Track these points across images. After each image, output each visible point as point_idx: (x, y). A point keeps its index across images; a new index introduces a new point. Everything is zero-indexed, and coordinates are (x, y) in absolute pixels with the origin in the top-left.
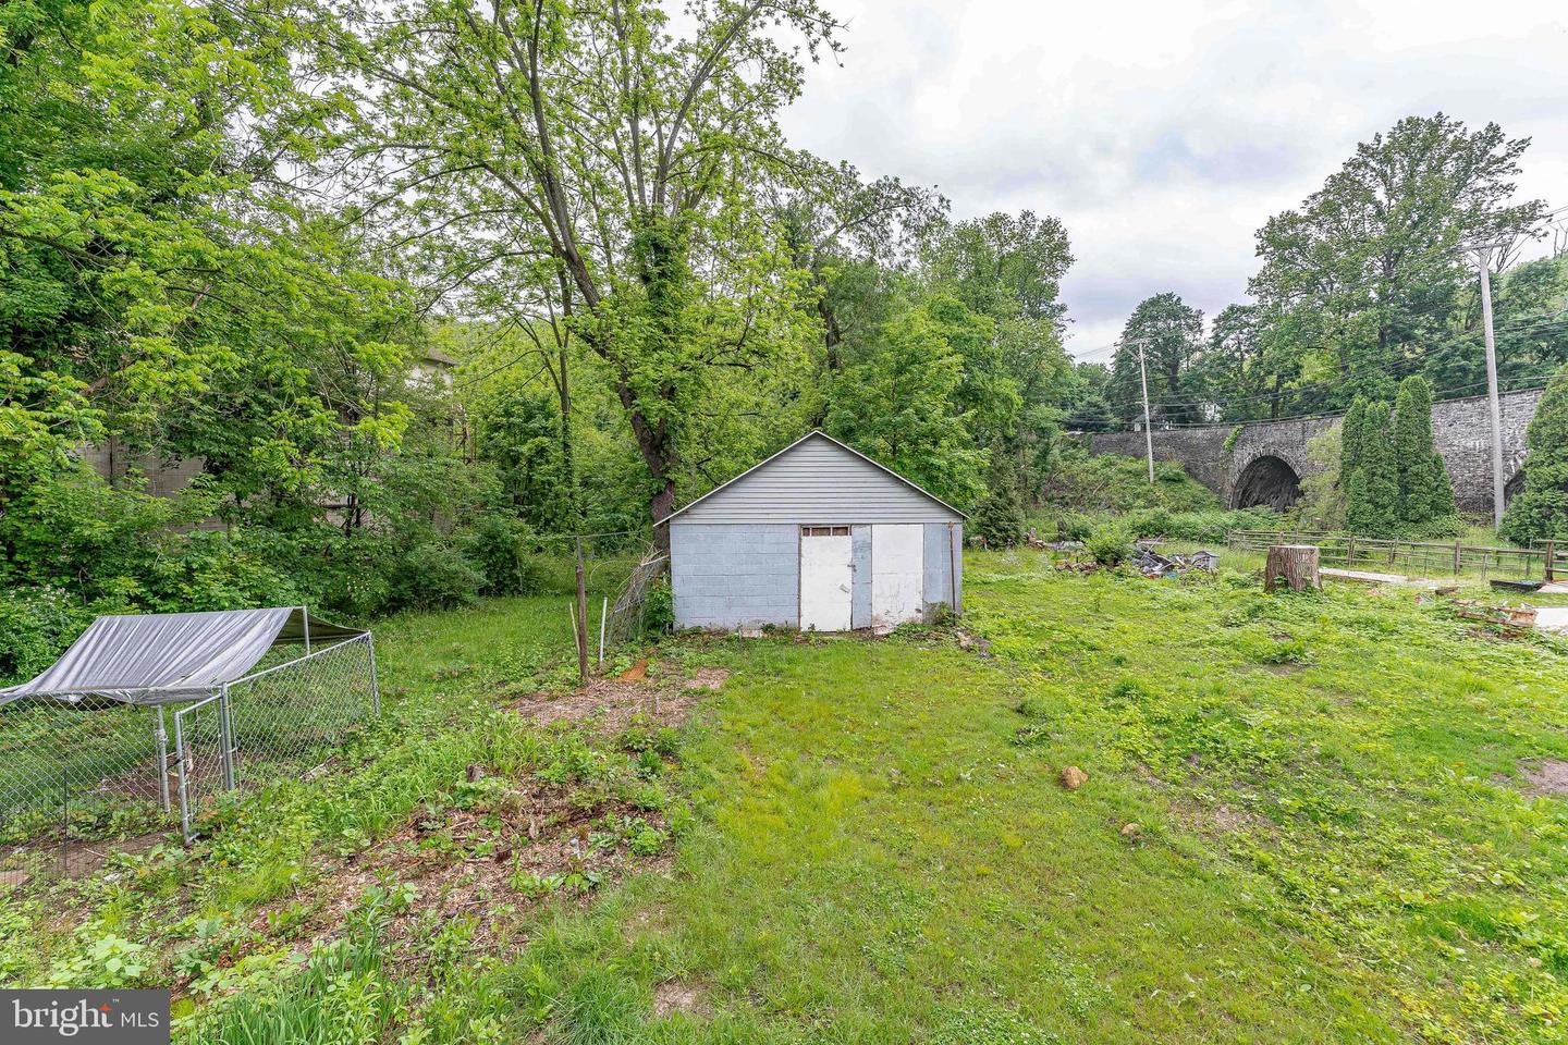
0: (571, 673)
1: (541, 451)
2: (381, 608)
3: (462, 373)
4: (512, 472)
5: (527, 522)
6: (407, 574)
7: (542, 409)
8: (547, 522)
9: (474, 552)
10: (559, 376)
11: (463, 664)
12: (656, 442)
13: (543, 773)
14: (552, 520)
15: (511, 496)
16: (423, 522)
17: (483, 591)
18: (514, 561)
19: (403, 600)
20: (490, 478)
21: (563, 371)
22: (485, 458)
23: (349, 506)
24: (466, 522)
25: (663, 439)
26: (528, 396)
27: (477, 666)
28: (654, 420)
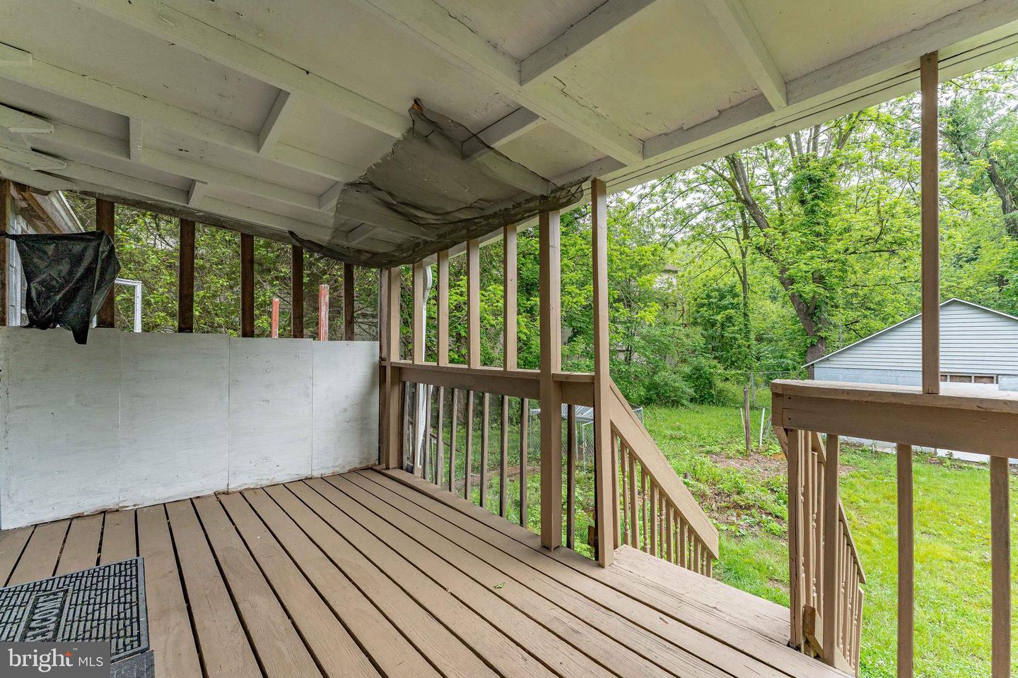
0: (742, 448)
1: (729, 319)
2: (642, 403)
3: (683, 276)
4: (710, 332)
5: (719, 362)
6: (653, 386)
7: (731, 291)
8: (733, 363)
9: (688, 378)
10: (741, 270)
11: (681, 433)
12: (810, 312)
13: (720, 486)
14: (736, 362)
15: (710, 346)
16: (661, 360)
17: (692, 400)
18: (711, 384)
19: (651, 399)
20: (697, 336)
21: (744, 269)
22: (695, 323)
23: (628, 350)
24: (684, 361)
25: (816, 309)
26: (721, 286)
27: (689, 436)
28: (808, 297)
